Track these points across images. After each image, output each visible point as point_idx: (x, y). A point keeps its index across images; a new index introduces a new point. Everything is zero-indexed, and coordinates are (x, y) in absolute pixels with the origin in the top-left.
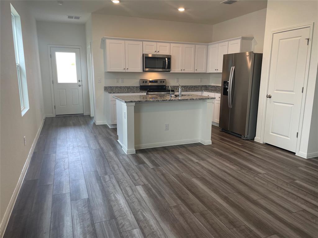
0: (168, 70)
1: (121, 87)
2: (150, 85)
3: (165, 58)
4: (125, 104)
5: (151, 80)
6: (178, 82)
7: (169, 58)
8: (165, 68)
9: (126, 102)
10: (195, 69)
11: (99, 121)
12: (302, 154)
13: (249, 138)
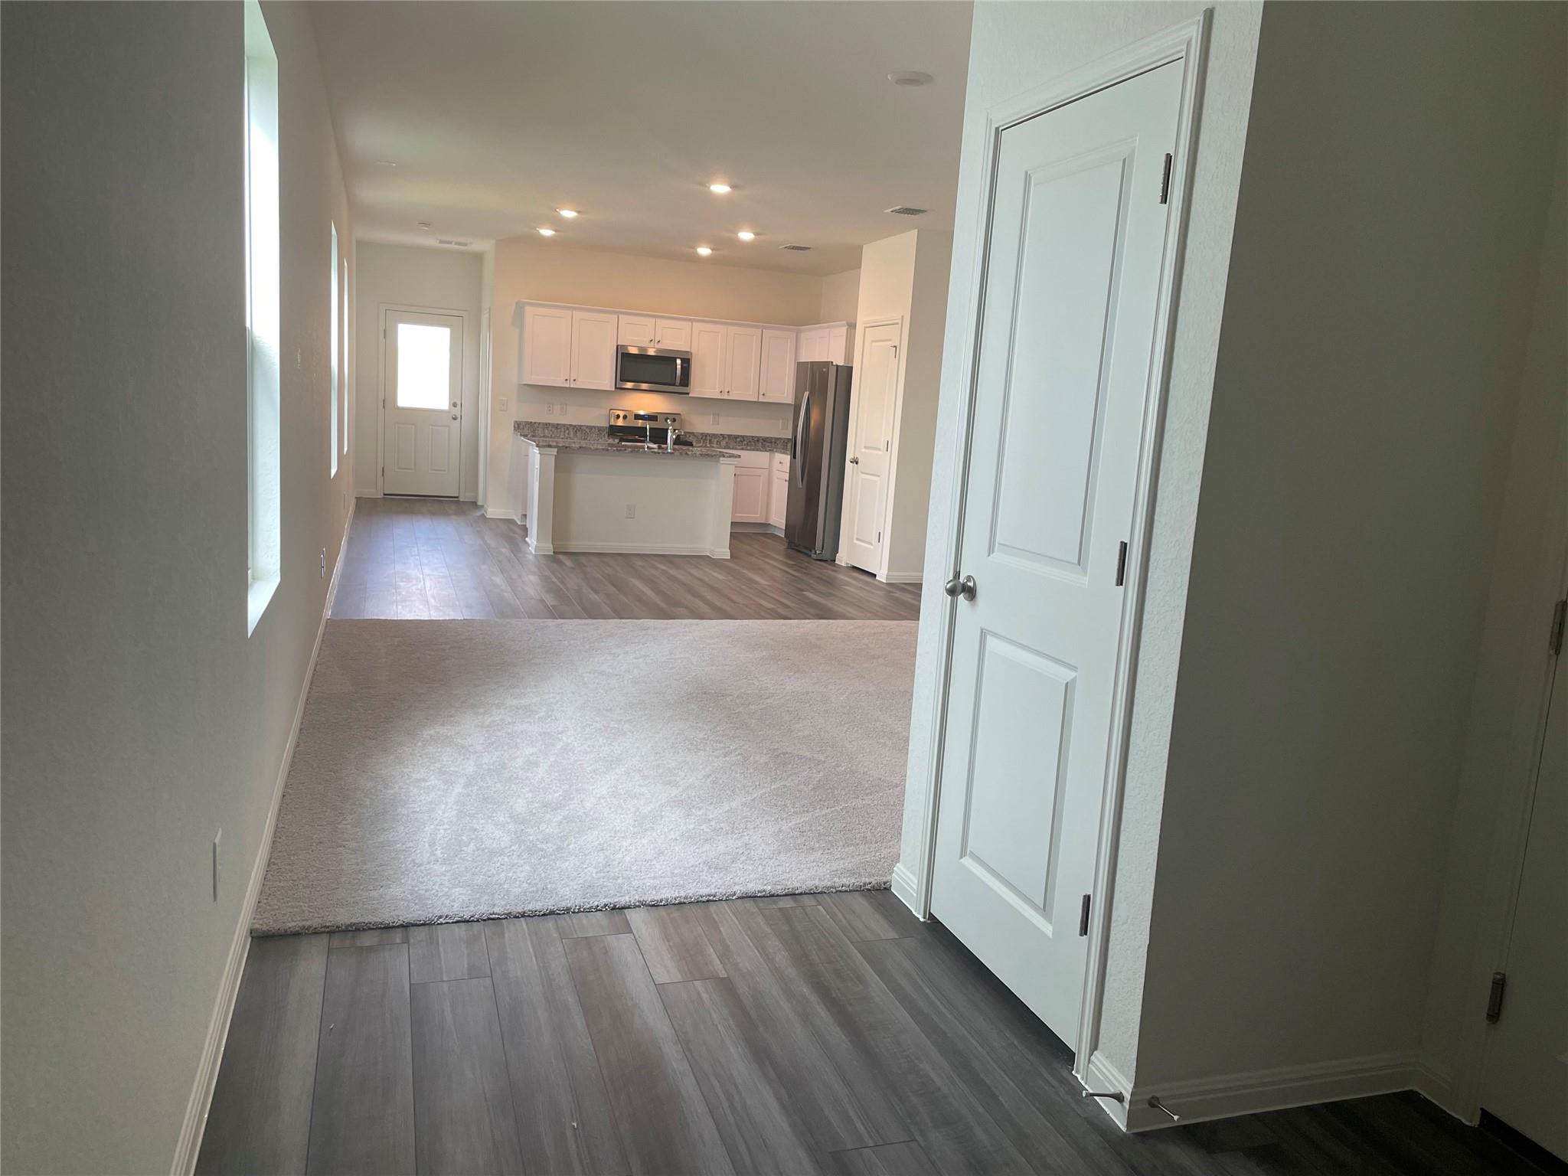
0: (682, 389)
1: (558, 424)
4: (536, 450)
6: (716, 423)
7: (686, 362)
8: (674, 385)
9: (537, 446)
10: (761, 393)
11: (493, 511)
12: (882, 576)
13: (826, 555)
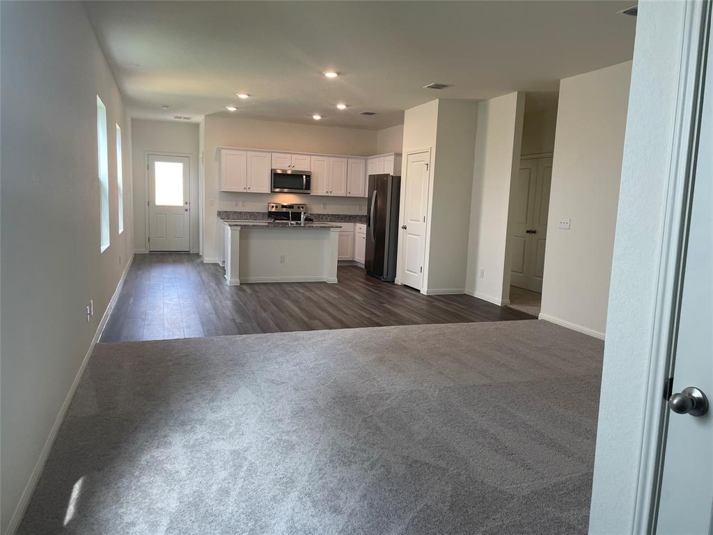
0: (306, 191)
1: (241, 212)
2: (284, 211)
3: (302, 176)
4: (229, 228)
5: (285, 204)
7: (308, 177)
8: (302, 189)
9: (229, 225)
10: (348, 192)
11: (208, 259)
12: (424, 291)
13: (389, 279)
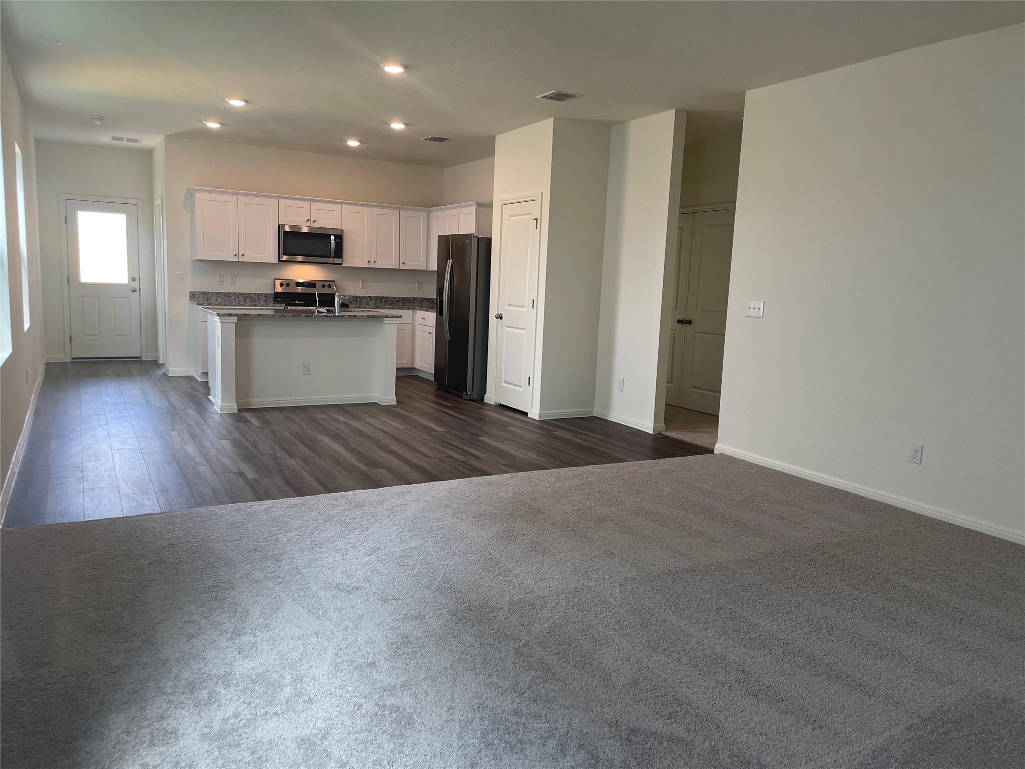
0: (337, 261)
1: (229, 293)
2: (299, 291)
3: (329, 236)
4: (217, 319)
5: (301, 281)
6: (364, 287)
7: (339, 238)
8: (329, 257)
9: (218, 315)
10: (401, 262)
11: (176, 369)
12: (534, 413)
13: (475, 396)
